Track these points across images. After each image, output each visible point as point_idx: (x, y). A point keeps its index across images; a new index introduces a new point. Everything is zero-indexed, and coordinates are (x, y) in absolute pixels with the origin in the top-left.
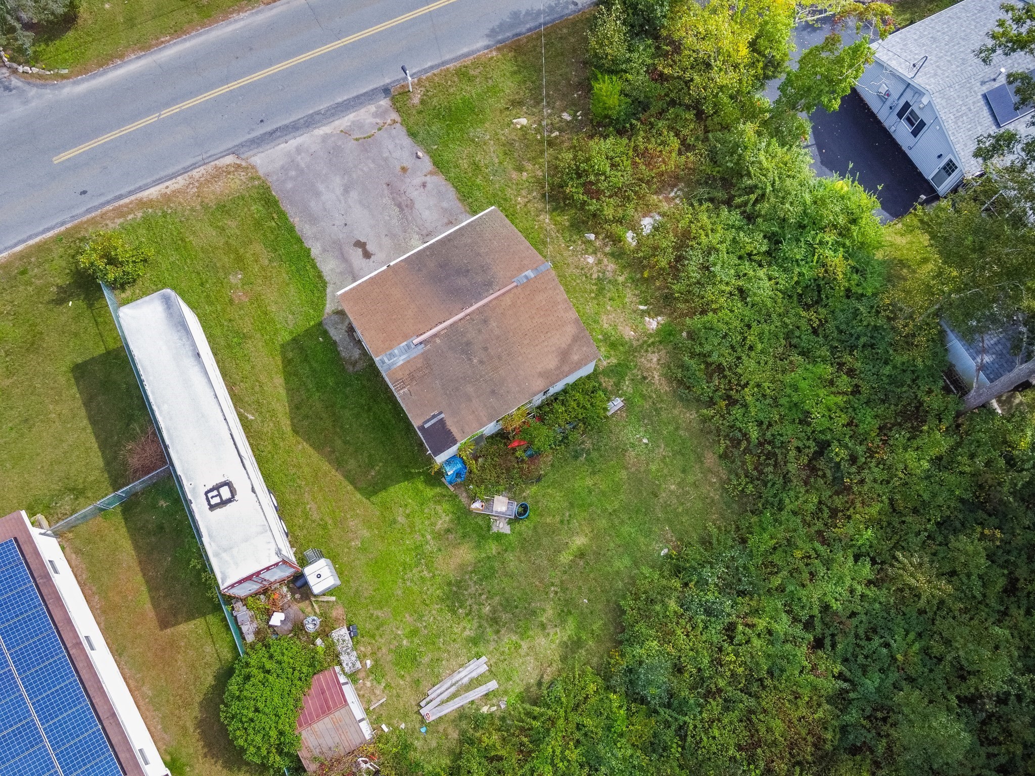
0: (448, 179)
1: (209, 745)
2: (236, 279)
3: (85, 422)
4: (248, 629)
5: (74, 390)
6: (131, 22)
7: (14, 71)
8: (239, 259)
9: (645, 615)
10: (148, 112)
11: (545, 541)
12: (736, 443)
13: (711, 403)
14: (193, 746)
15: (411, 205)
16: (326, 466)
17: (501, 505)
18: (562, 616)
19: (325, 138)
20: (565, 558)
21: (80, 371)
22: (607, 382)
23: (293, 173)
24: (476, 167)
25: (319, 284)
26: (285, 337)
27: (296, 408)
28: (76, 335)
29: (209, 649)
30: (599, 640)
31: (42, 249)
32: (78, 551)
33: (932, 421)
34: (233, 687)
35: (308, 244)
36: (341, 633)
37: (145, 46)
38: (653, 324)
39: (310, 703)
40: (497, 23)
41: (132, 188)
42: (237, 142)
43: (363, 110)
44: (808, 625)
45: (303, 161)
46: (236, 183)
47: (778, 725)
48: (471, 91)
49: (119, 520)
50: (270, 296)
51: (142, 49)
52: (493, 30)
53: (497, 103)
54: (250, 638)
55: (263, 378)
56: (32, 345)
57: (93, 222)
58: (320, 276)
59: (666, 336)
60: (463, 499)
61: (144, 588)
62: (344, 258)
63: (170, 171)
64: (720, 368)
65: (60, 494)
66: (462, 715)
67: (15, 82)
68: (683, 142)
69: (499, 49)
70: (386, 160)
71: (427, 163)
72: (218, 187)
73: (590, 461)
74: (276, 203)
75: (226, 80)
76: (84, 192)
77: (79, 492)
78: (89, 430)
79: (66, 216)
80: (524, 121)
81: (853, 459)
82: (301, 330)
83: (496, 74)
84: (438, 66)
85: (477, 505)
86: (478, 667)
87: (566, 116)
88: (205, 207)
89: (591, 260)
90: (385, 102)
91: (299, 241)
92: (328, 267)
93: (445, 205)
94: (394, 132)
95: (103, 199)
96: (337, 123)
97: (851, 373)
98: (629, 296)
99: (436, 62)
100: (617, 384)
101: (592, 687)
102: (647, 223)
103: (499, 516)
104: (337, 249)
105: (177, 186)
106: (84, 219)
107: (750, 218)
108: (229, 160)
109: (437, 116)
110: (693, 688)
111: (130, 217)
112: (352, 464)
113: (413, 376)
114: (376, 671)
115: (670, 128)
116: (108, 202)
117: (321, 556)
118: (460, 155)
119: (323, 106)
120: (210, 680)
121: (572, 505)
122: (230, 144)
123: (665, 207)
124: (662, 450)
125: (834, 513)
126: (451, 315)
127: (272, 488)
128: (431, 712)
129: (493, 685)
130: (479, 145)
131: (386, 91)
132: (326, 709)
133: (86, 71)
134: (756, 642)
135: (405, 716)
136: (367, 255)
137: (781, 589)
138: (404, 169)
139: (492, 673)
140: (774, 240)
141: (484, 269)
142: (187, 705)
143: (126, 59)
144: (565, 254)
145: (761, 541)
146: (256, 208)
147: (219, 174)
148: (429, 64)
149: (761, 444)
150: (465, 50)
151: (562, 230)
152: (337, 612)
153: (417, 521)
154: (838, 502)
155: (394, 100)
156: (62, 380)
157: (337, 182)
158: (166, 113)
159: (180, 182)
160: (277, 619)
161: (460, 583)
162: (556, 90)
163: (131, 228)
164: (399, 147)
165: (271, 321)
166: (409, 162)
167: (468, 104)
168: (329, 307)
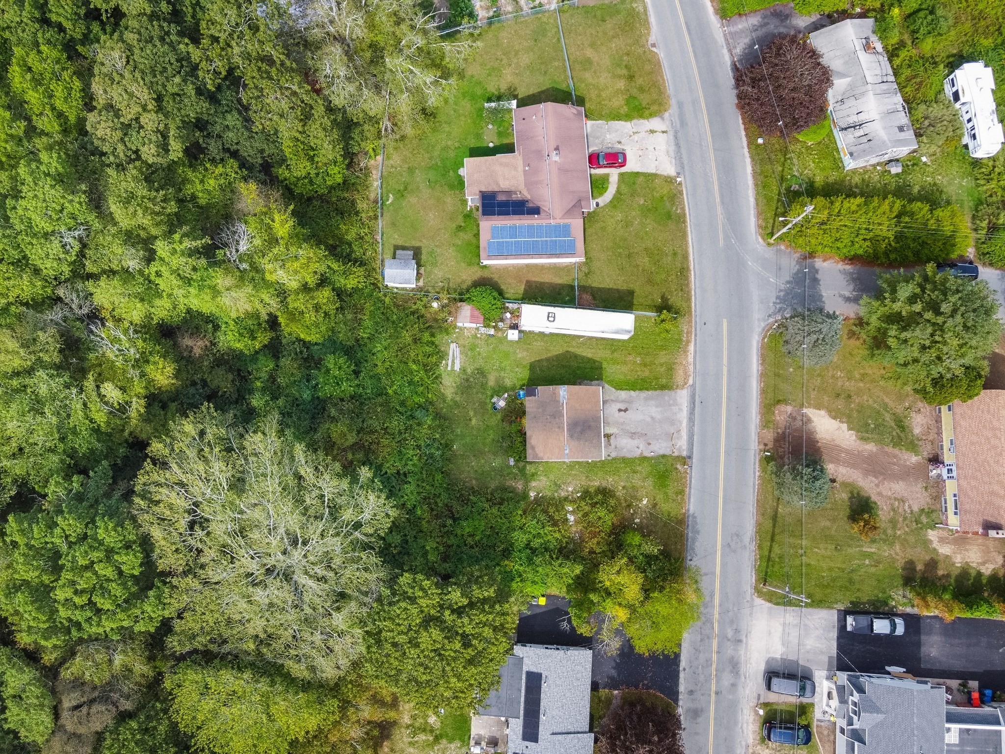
0: (635, 458)
1: (484, 278)
2: (638, 360)
3: (611, 287)
4: (510, 306)
5: (625, 288)
6: (777, 375)
7: (776, 322)
8: (645, 365)
9: (439, 426)
10: (729, 363)
11: (481, 411)
12: (474, 492)
13: (492, 494)
14: (486, 274)
15: (632, 438)
16: (549, 355)
17: (502, 404)
18: (456, 402)
19: (681, 423)
20: (471, 413)
21: (631, 293)
22: (521, 464)
23: (671, 402)
24: (635, 472)
25: (619, 387)
26: (605, 365)
27: (576, 356)
28: (646, 297)
29: (512, 291)
30: (442, 408)
31: (689, 300)
32: (567, 266)
33: (439, 562)
34: (495, 294)
35: (637, 392)
36: (492, 332)
37: (763, 375)
38: (532, 494)
39: (477, 313)
40: (698, 521)
41: (697, 341)
42: (697, 389)
43: (685, 443)
44: (405, 474)
45: (675, 409)
46: (679, 378)
47: (386, 442)
48: (670, 492)
49: (570, 283)
50: (625, 369)
51: (762, 374)
52: (694, 517)
53: (660, 497)
54: (507, 305)
55: (593, 351)
56: (650, 282)
57: (690, 321)
58: (621, 389)
59: (525, 496)
60: (511, 393)
61: (543, 281)
63: (697, 358)
64: (501, 504)
65: (589, 269)
66: (447, 354)
67: (771, 320)
68: (594, 553)
69: (685, 514)
70: (658, 440)
71: (647, 454)
72: (681, 372)
73: (498, 441)
74: (662, 390)
75: (728, 398)
76: (705, 324)
77: (587, 275)
78: (607, 287)
79: (698, 313)
80: (645, 502)
81: (445, 526)
82: (604, 372)
83: (673, 505)
84: (690, 484)
85: (506, 395)
86: (457, 367)
87: (637, 520)
88: (674, 363)
89: (570, 489)
90: (684, 454)
91: (641, 390)
92: (623, 394)
93: (625, 450)
94: (669, 450)
95: (698, 329)
96: (685, 430)
97: (472, 547)
98: (549, 494)
99: (692, 486)
100: (518, 468)
101: (430, 396)
102: (571, 518)
103: (499, 400)
104: (629, 401)
105: (689, 358)
106: (693, 320)
107: (546, 549)
108: (691, 382)
109: (666, 470)
110: (411, 425)
111: (685, 336)
112: (545, 364)
113: (555, 394)
114: (475, 337)
115: (603, 551)
116: (696, 330)
117: (520, 338)
118: (644, 469)
119: (696, 429)
120: (503, 287)
121: (488, 426)
122: (697, 385)
123: (574, 529)
124: (487, 468)
125: (432, 510)
126: (568, 418)
127: (551, 334)
128: (453, 346)
129: (449, 368)
130: (644, 479)
131: (690, 457)
132: (472, 316)
133: (762, 347)
134: (411, 452)
135: (457, 338)
136: (620, 410)
137: (421, 473)
138: (649, 444)
139: (453, 370)
140: (534, 551)
141: (579, 439)
142: (499, 277)
143: (760, 365)
144: (577, 482)
145: (439, 477)
146: (664, 381)
147: (686, 375)
148: (693, 481)
149: (468, 500)
150: (692, 500)
151: (588, 486)
152: (500, 334)
153: (513, 374)
154: (435, 513)
155: (684, 458)
156: (632, 286)
157: (658, 416)
158: (725, 369)
159: (691, 359)
160: (508, 315)
161: (485, 376)
162: (652, 525)
163: (680, 333)
164: (660, 448)
165: (614, 364)
166: (652, 447)
167: (666, 486)
168: (606, 386)
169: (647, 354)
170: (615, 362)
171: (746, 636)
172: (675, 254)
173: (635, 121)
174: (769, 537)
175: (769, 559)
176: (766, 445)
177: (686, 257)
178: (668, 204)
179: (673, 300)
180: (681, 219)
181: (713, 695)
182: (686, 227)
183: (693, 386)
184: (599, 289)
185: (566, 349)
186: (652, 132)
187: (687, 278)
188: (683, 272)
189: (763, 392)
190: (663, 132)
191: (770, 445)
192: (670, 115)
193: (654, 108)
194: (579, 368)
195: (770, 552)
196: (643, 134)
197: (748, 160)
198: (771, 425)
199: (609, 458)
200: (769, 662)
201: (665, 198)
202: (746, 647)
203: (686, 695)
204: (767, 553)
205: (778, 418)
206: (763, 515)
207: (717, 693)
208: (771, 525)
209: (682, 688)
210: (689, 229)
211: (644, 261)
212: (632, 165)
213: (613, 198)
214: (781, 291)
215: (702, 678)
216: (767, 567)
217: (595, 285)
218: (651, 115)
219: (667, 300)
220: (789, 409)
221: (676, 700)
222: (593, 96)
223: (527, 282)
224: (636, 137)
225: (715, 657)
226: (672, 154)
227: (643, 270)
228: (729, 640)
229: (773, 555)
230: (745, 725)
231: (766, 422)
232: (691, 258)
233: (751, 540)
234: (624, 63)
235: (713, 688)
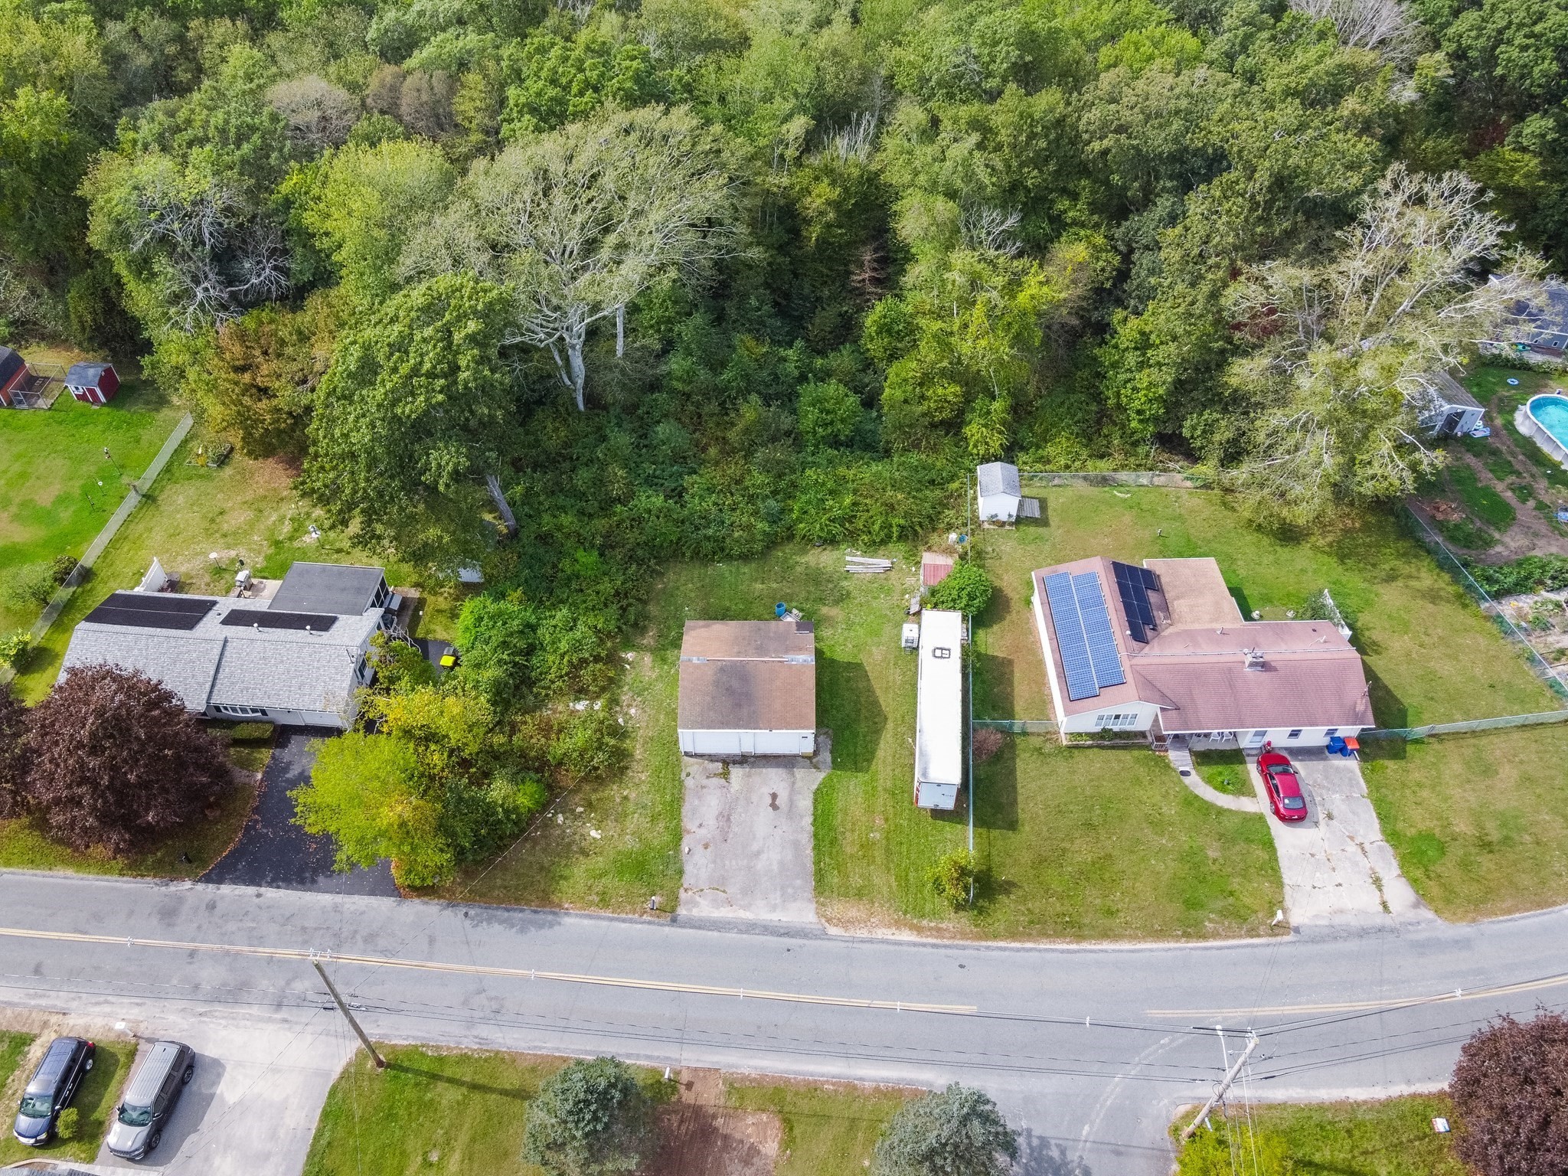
0: (680, 820)
2: (876, 836)
3: (1020, 790)
5: (1021, 815)
6: (852, 1125)
8: (865, 847)
10: (877, 1014)
15: (720, 815)
16: (878, 692)
18: (792, 568)
19: (746, 907)
21: (1012, 825)
23: (790, 891)
24: (654, 819)
25: (820, 797)
26: (862, 776)
27: (877, 731)
28: (1007, 853)
29: (990, 640)
30: (783, 550)
31: (1013, 935)
35: (810, 828)
37: (851, 1090)
38: (630, 656)
39: (943, 574)
40: (542, 932)
41: (921, 949)
42: (819, 942)
43: (703, 914)
45: (776, 897)
46: (837, 908)
48: (608, 882)
50: (857, 810)
51: (855, 1088)
52: (551, 926)
53: (599, 862)
55: (890, 759)
56: (1041, 862)
57: (964, 936)
58: (816, 800)
59: (628, 645)
61: (1016, 684)
62: (791, 803)
63: (884, 947)
65: (1049, 755)
66: (872, 556)
69: (560, 906)
70: (714, 862)
71: (687, 842)
72: (853, 913)
74: (816, 874)
76: (962, 966)
77: (1039, 750)
78: (1019, 786)
79: (983, 953)
80: (594, 833)
82: (849, 774)
83: (581, 887)
84: (617, 919)
86: (851, 568)
87: (560, 818)
88: (871, 901)
89: (633, 711)
90: (682, 911)
91: (815, 835)
92: (805, 803)
93: (696, 802)
94: (692, 881)
95: (949, 952)
96: (730, 915)
98: (628, 679)
99: (616, 924)
101: (802, 525)
102: (581, 706)
104: (792, 813)
105: (885, 931)
106: (968, 943)
108: (833, 931)
109: (651, 876)
111: (932, 924)
112: (862, 685)
116: (946, 946)
117: (905, 644)
118: (658, 836)
119: (732, 936)
122: (825, 943)
123: (560, 708)
126: (756, 662)
128: (886, 563)
129: (849, 559)
130: (638, 835)
131: (674, 920)
135: (901, 568)
136: (774, 796)
138: (706, 847)
139: (846, 563)
141: (717, 683)
143: (874, 1084)
144: (644, 724)
146: (834, 880)
147: (846, 923)
148: (623, 925)
150: (586, 922)
151: (634, 740)
153: (841, 640)
155: (673, 910)
156: (1027, 828)
157: (760, 865)
159: (882, 933)
161: (837, 602)
162: (548, 845)
163: (935, 914)
164: (697, 866)
165: (866, 792)
166: (699, 850)
167: (620, 873)
168: (821, 776)
169: (888, 852)
170: (871, 794)
171: (285, 1021)
172: (1110, 913)
173: (1389, 850)
174: (481, 1080)
175: (435, 1077)
176: (689, 1086)
177: (1106, 934)
178: (1219, 904)
179: (1006, 908)
180: (1192, 931)
181: (192, 946)
182: (1177, 938)
183: (824, 935)
184: (1012, 772)
185: (890, 717)
186: (1377, 882)
187: (1058, 934)
188: (1072, 928)
189: (812, 1089)
190: (1385, 905)
191: (688, 1097)
192: (1431, 921)
193: (1435, 890)
194: (856, 735)
195: (450, 1081)
196: (1364, 863)
197: (1380, 1093)
198: (734, 1101)
199: (683, 775)
200: (217, 1065)
201: (1231, 900)
202: (261, 1019)
203: (210, 897)
204: (448, 1072)
205: (750, 1120)
206: (533, 1070)
207: (192, 954)
208: (508, 1086)
209: (227, 890)
210: (1172, 945)
211: (1083, 852)
212: (1287, 838)
213: (1206, 802)
214: (1063, 1152)
215: (231, 926)
216: (418, 1073)
217: (1020, 765)
218: (1414, 882)
219: (1008, 893)
220: (771, 1148)
221: (208, 879)
222: (1416, 776)
223: (1010, 662)
224: (1352, 848)
225: (264, 951)
226: (1338, 920)
227: (1064, 850)
228: (288, 983)
229: (441, 1086)
230: (107, 1009)
231: (739, 1089)
232: (1106, 945)
233: (482, 1040)
234: (1514, 835)
235: (204, 946)
